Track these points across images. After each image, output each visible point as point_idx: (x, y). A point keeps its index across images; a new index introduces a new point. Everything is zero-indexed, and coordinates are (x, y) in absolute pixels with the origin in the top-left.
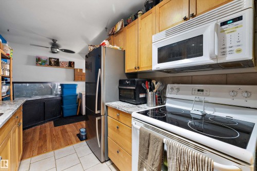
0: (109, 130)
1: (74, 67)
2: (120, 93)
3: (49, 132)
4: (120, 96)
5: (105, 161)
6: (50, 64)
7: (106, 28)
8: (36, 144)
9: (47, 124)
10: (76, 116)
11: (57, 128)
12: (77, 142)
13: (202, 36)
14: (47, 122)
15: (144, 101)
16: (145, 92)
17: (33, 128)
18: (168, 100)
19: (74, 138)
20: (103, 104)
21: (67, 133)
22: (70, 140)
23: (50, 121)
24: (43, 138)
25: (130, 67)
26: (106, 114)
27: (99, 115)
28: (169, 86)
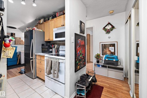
0: (37, 65)
1: (15, 36)
2: (42, 50)
4: (42, 51)
5: (35, 78)
7: (36, 20)
10: (17, 65)
12: (19, 75)
13: (65, 32)
15: (51, 52)
16: (51, 48)
18: (60, 51)
20: (34, 54)
21: (12, 72)
25: (46, 39)
26: (36, 58)
27: (32, 59)
28: (60, 46)
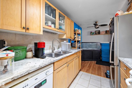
3: (93, 65)
6: (96, 34)
8: (86, 68)
9: (93, 62)
11: (97, 65)
12: (104, 77)
14: (93, 61)
17: (88, 61)
19: (103, 74)
21: (100, 69)
22: (100, 74)
23: (95, 60)
24: (90, 67)
